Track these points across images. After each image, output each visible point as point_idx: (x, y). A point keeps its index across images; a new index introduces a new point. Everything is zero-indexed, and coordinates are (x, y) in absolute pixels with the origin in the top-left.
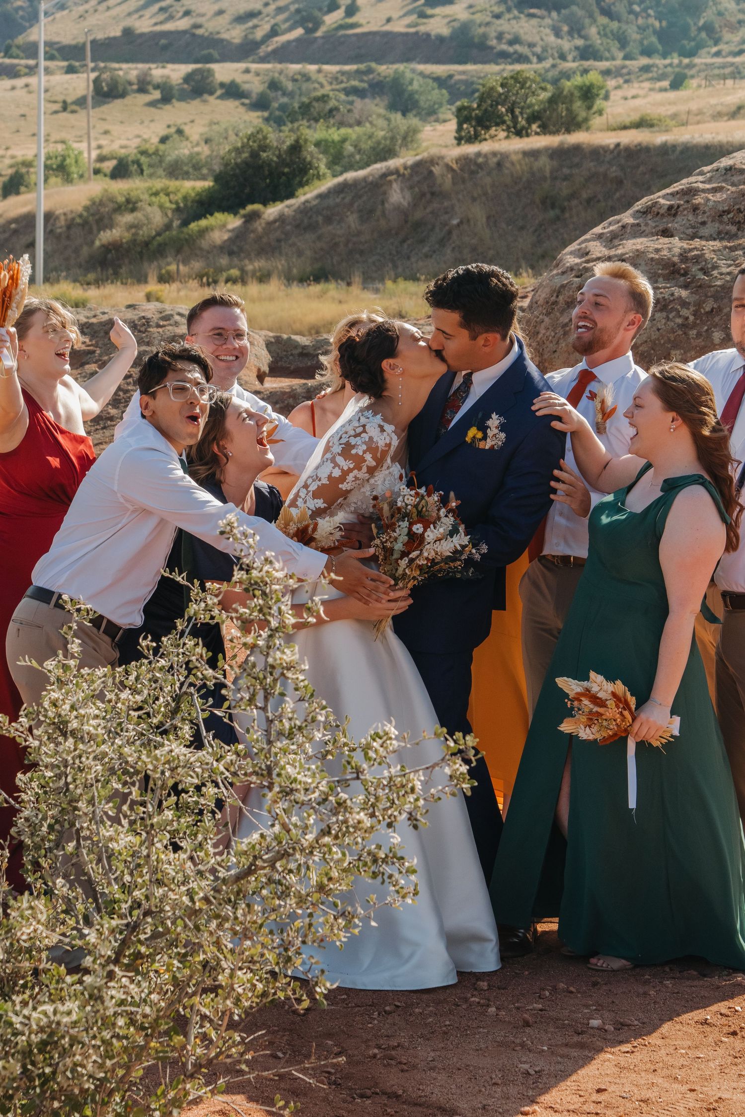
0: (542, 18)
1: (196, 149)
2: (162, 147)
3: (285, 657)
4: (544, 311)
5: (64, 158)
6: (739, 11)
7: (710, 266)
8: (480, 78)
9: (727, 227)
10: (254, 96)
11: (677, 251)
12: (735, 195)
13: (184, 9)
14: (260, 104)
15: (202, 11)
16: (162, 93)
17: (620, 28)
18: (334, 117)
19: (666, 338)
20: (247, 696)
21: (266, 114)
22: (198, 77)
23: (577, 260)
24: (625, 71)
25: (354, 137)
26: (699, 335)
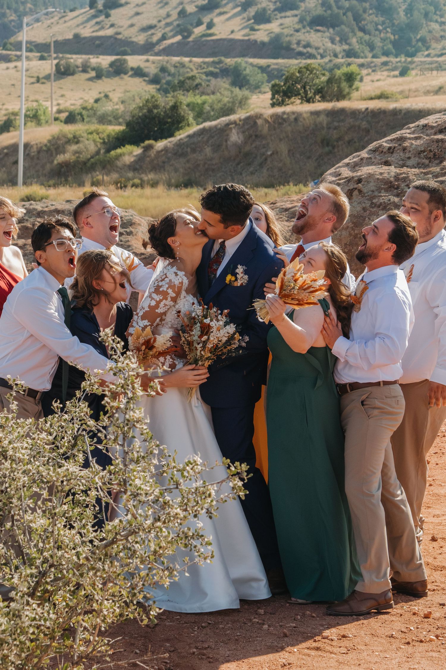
0: (324, 32)
1: (117, 107)
2: (95, 105)
3: (135, 415)
5: (37, 112)
6: (441, 30)
8: (286, 67)
9: (423, 161)
10: (151, 76)
11: (393, 174)
12: (428, 142)
13: (110, 23)
14: (155, 81)
15: (121, 24)
16: (96, 73)
17: (370, 39)
18: (198, 89)
20: (113, 438)
21: (158, 87)
22: (118, 64)
23: (334, 179)
24: (373, 65)
25: (210, 101)
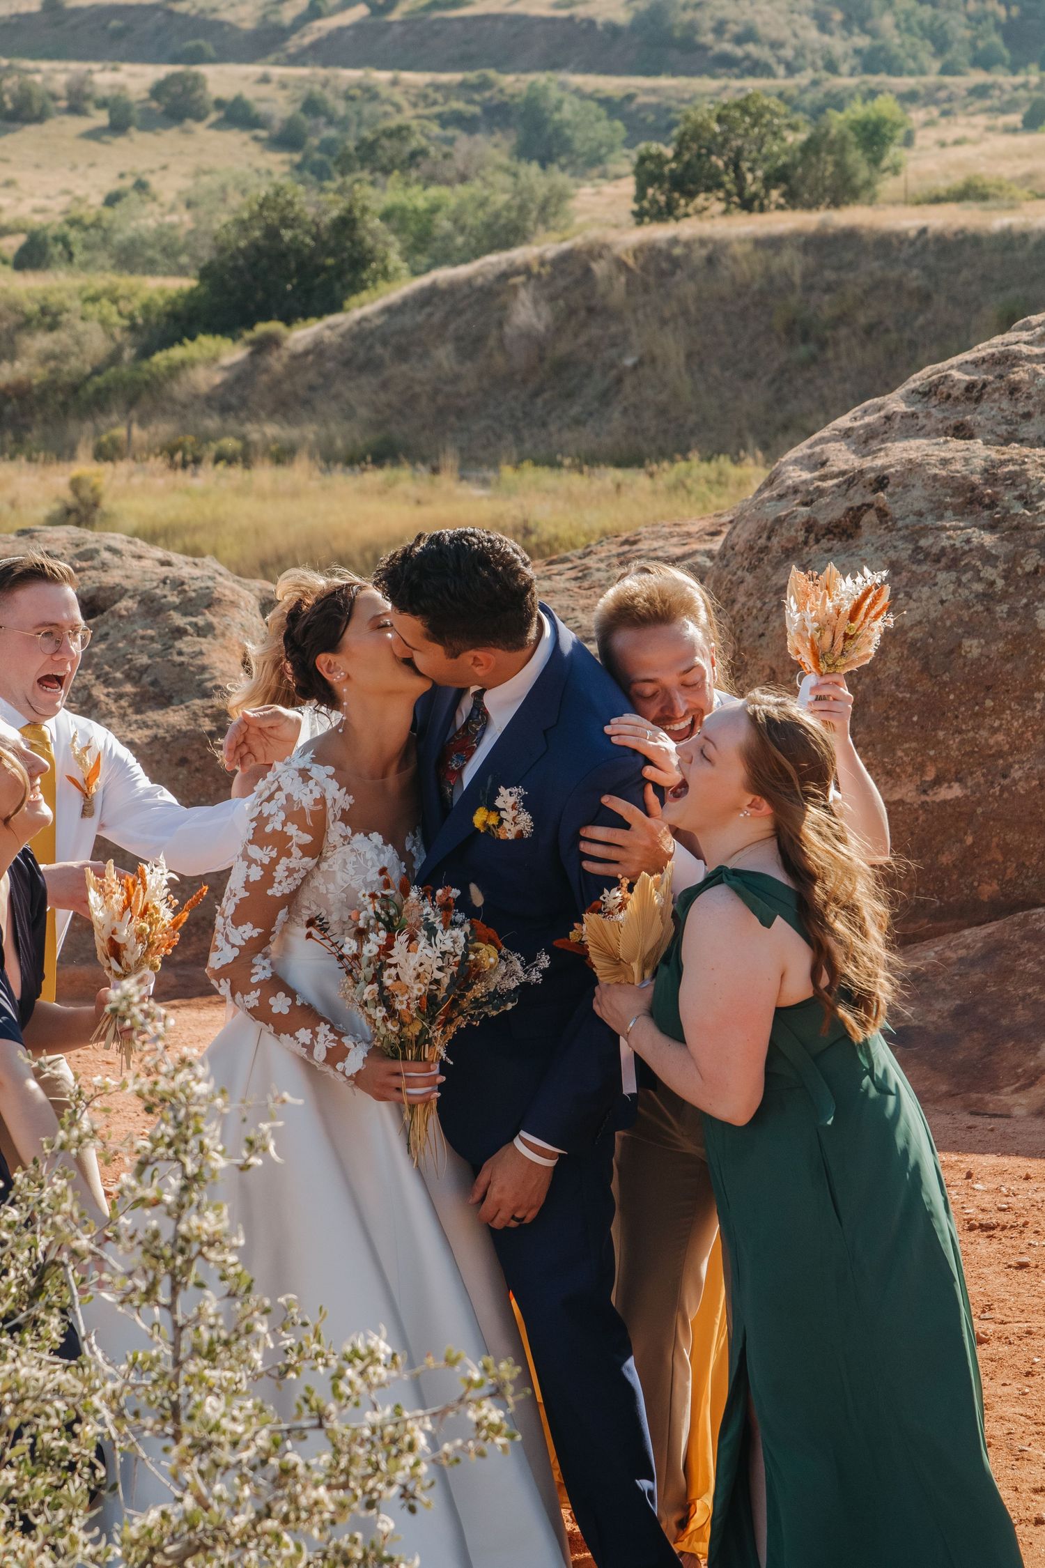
1: (174, 218)
2: (108, 213)
3: (205, 1225)
4: (746, 564)
7: (1035, 492)
8: (683, 101)
10: (277, 125)
11: (978, 463)
14: (288, 139)
16: (111, 115)
17: (935, 17)
18: (418, 166)
19: (955, 617)
20: (142, 1285)
22: (177, 89)
23: (806, 475)
24: (942, 94)
25: (453, 202)
26: (1012, 613)
